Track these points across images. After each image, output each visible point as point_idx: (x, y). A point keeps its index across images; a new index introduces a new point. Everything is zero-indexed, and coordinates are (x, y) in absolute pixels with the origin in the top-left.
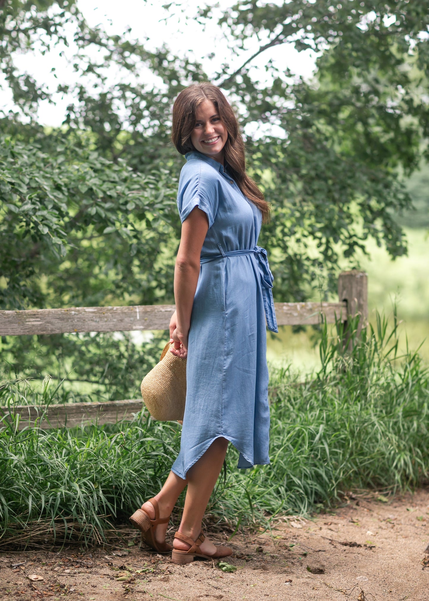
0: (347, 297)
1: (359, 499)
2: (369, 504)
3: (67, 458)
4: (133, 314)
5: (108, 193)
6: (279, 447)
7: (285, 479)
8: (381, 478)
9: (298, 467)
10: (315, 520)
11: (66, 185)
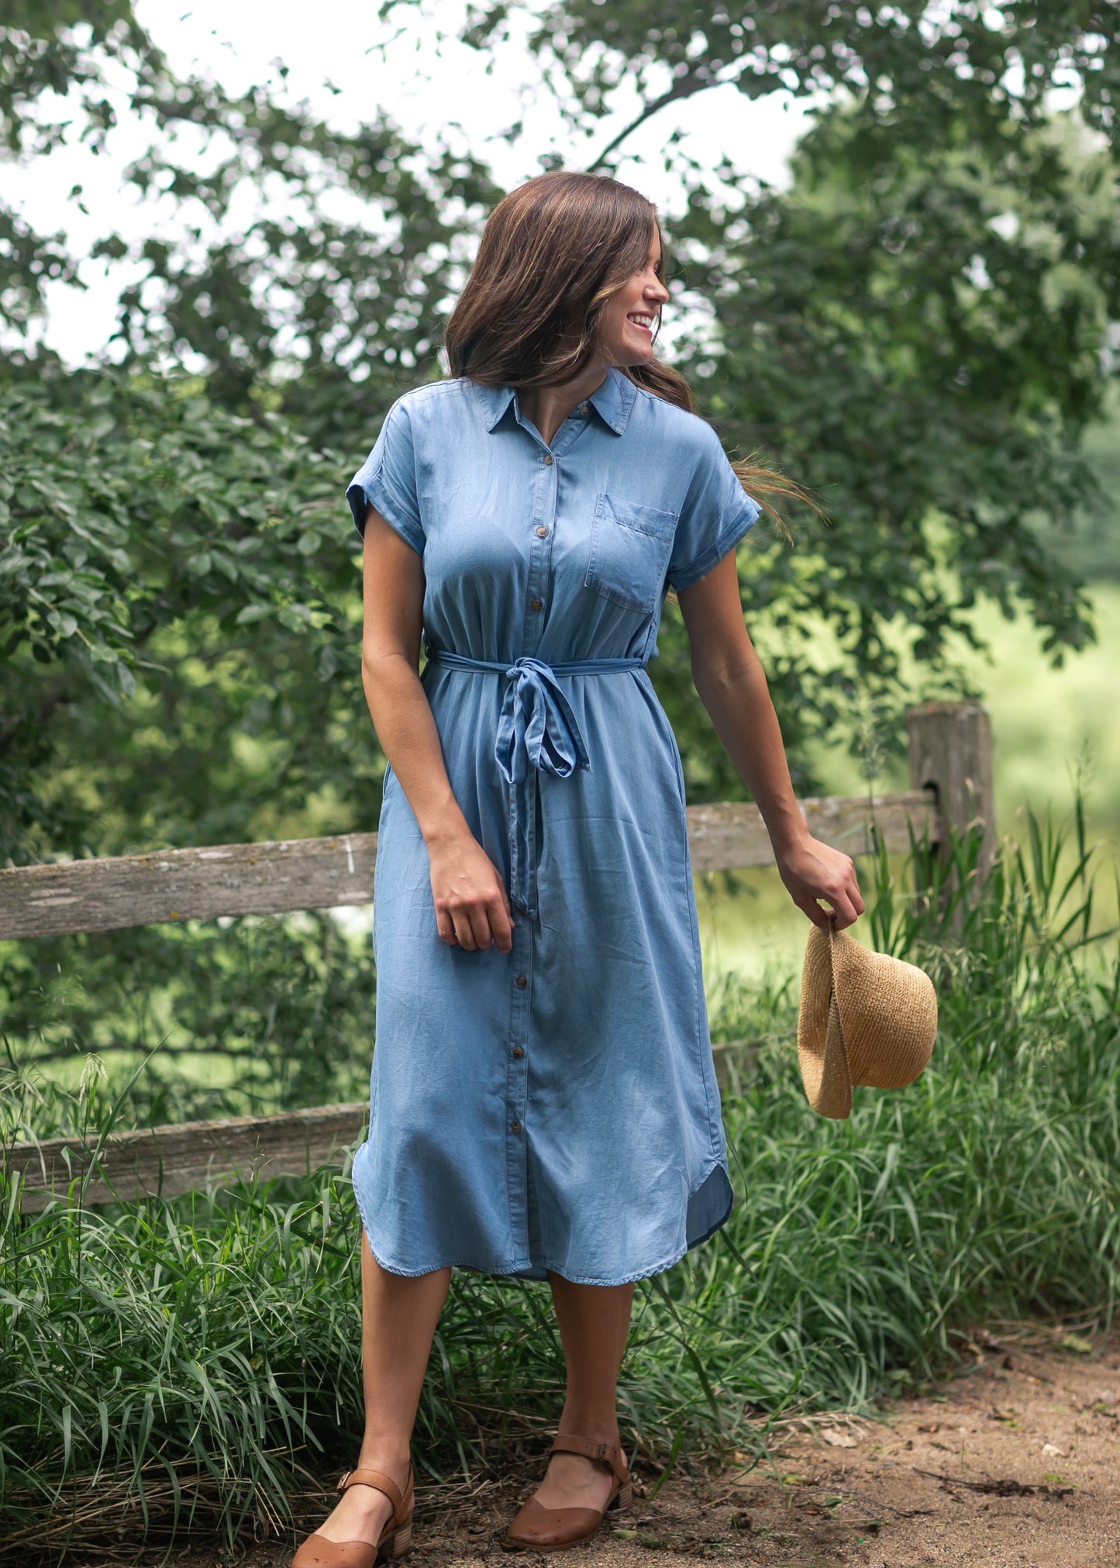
0: (937, 778)
1: (1009, 1349)
2: (1039, 1363)
3: (166, 1288)
4: (335, 859)
5: (243, 512)
6: (774, 1215)
7: (799, 1306)
8: (1066, 1283)
9: (834, 1268)
10: (891, 1419)
11: (123, 498)
